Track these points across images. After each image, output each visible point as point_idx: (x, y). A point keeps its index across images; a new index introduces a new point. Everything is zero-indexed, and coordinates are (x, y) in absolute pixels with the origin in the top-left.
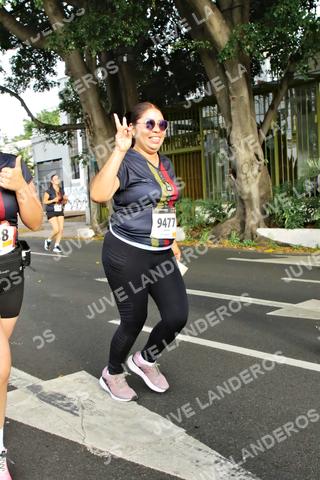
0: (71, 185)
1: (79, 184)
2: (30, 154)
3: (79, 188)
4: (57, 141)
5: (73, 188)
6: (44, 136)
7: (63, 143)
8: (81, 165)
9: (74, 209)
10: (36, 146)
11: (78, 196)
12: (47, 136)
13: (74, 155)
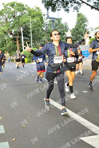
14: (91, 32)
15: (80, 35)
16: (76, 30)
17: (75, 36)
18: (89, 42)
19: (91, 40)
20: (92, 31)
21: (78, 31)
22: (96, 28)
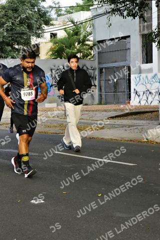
0: (140, 72)
1: (150, 70)
2: (89, 30)
3: (150, 75)
4: (125, 13)
5: (143, 75)
6: (108, 7)
7: (134, 16)
8: (154, 45)
9: (143, 103)
10: (97, 20)
11: (149, 86)
12: (113, 6)
13: (146, 32)
14: (56, 20)
15: (24, 28)
16: (10, 12)
17: (7, 30)
18: (51, 49)
19: (55, 43)
20: (59, 15)
21: (16, 15)
22: (72, 7)
